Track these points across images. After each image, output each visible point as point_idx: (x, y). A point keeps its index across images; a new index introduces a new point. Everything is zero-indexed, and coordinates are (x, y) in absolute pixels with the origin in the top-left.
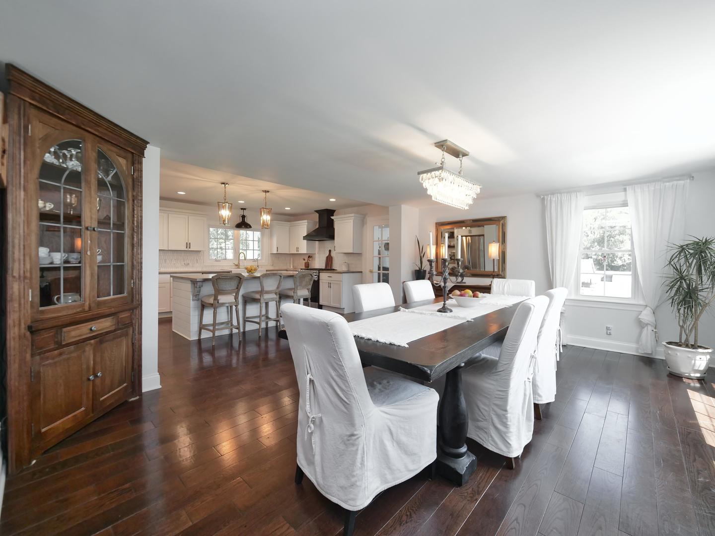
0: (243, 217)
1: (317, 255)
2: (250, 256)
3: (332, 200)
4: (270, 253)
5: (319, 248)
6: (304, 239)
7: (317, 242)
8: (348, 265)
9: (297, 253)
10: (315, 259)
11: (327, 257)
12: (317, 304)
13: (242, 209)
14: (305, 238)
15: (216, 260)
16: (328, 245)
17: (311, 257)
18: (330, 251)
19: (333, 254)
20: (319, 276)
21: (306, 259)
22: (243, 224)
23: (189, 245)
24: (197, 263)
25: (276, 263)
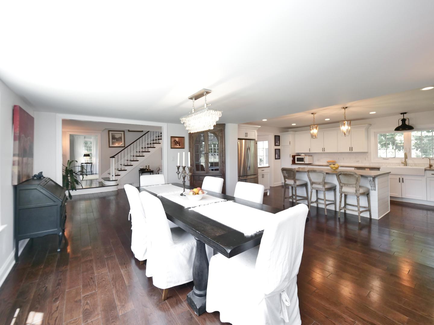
0: (404, 120)
13: (402, 113)
23: (351, 149)
24: (366, 160)
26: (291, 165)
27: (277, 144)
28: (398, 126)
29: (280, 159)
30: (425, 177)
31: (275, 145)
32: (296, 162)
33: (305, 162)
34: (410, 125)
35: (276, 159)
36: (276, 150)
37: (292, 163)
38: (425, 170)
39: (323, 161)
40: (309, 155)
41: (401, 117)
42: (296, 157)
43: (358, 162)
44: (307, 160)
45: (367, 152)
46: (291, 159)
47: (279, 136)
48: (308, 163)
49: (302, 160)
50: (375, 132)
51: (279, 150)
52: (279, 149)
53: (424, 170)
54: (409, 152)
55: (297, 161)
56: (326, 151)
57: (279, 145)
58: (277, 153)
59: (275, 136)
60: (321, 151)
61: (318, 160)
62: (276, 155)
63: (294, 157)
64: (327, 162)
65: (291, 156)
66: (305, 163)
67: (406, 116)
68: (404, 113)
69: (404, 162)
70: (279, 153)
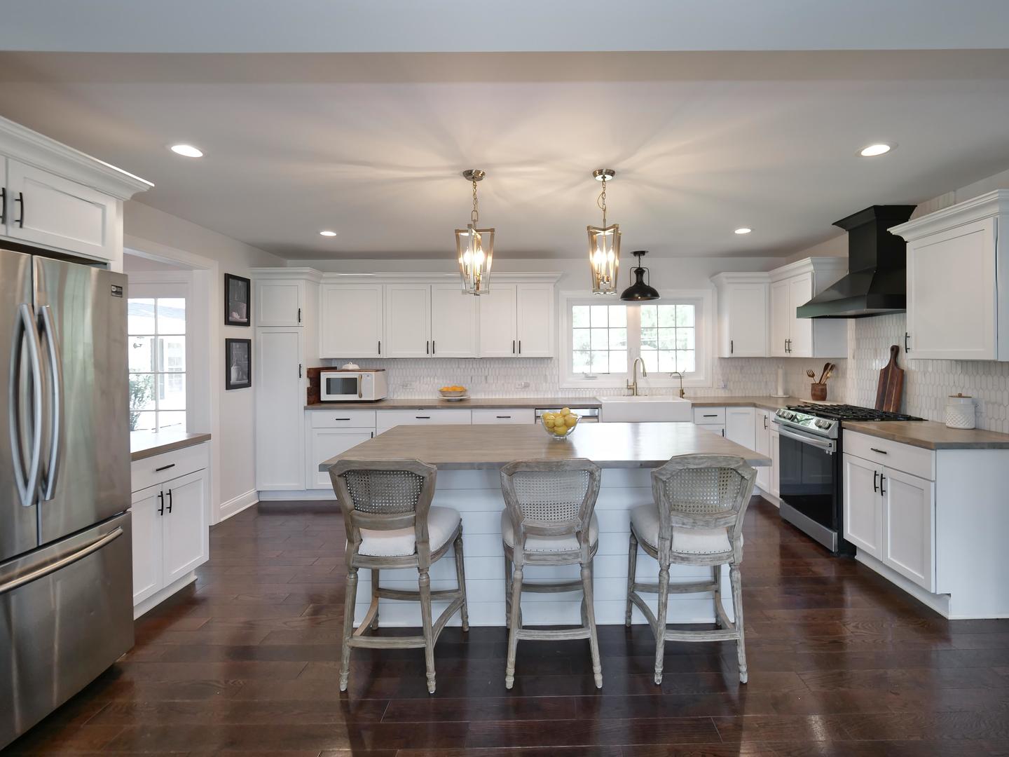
0: (640, 272)
1: (851, 365)
2: (667, 364)
3: (876, 150)
4: (717, 356)
5: (858, 340)
6: (799, 316)
7: (851, 322)
8: (976, 405)
9: (787, 355)
10: (844, 374)
11: (885, 372)
12: (835, 535)
13: (636, 253)
14: (802, 312)
15: (588, 377)
16: (888, 328)
17: (833, 367)
18: (895, 351)
19: (906, 361)
20: (839, 441)
21: (818, 372)
22: (640, 291)
24: (546, 382)
25: (734, 383)
26: (305, 408)
27: (235, 316)
29: (249, 385)
31: (228, 322)
32: (326, 397)
33: (361, 396)
34: (651, 285)
35: (229, 386)
36: (229, 342)
37: (306, 402)
38: (693, 406)
39: (427, 389)
40: (377, 365)
41: (634, 262)
42: (324, 376)
44: (370, 387)
46: (305, 383)
47: (247, 281)
48: (373, 399)
49: (351, 385)
51: (246, 345)
52: (248, 342)
55: (328, 392)
56: (440, 353)
57: (246, 320)
58: (234, 359)
59: (228, 278)
60: (423, 354)
61: (405, 386)
62: (234, 370)
63: (314, 375)
64: (441, 392)
65: (304, 373)
66: (363, 399)
67: (645, 262)
68: (639, 254)
69: (631, 383)
70: (244, 357)
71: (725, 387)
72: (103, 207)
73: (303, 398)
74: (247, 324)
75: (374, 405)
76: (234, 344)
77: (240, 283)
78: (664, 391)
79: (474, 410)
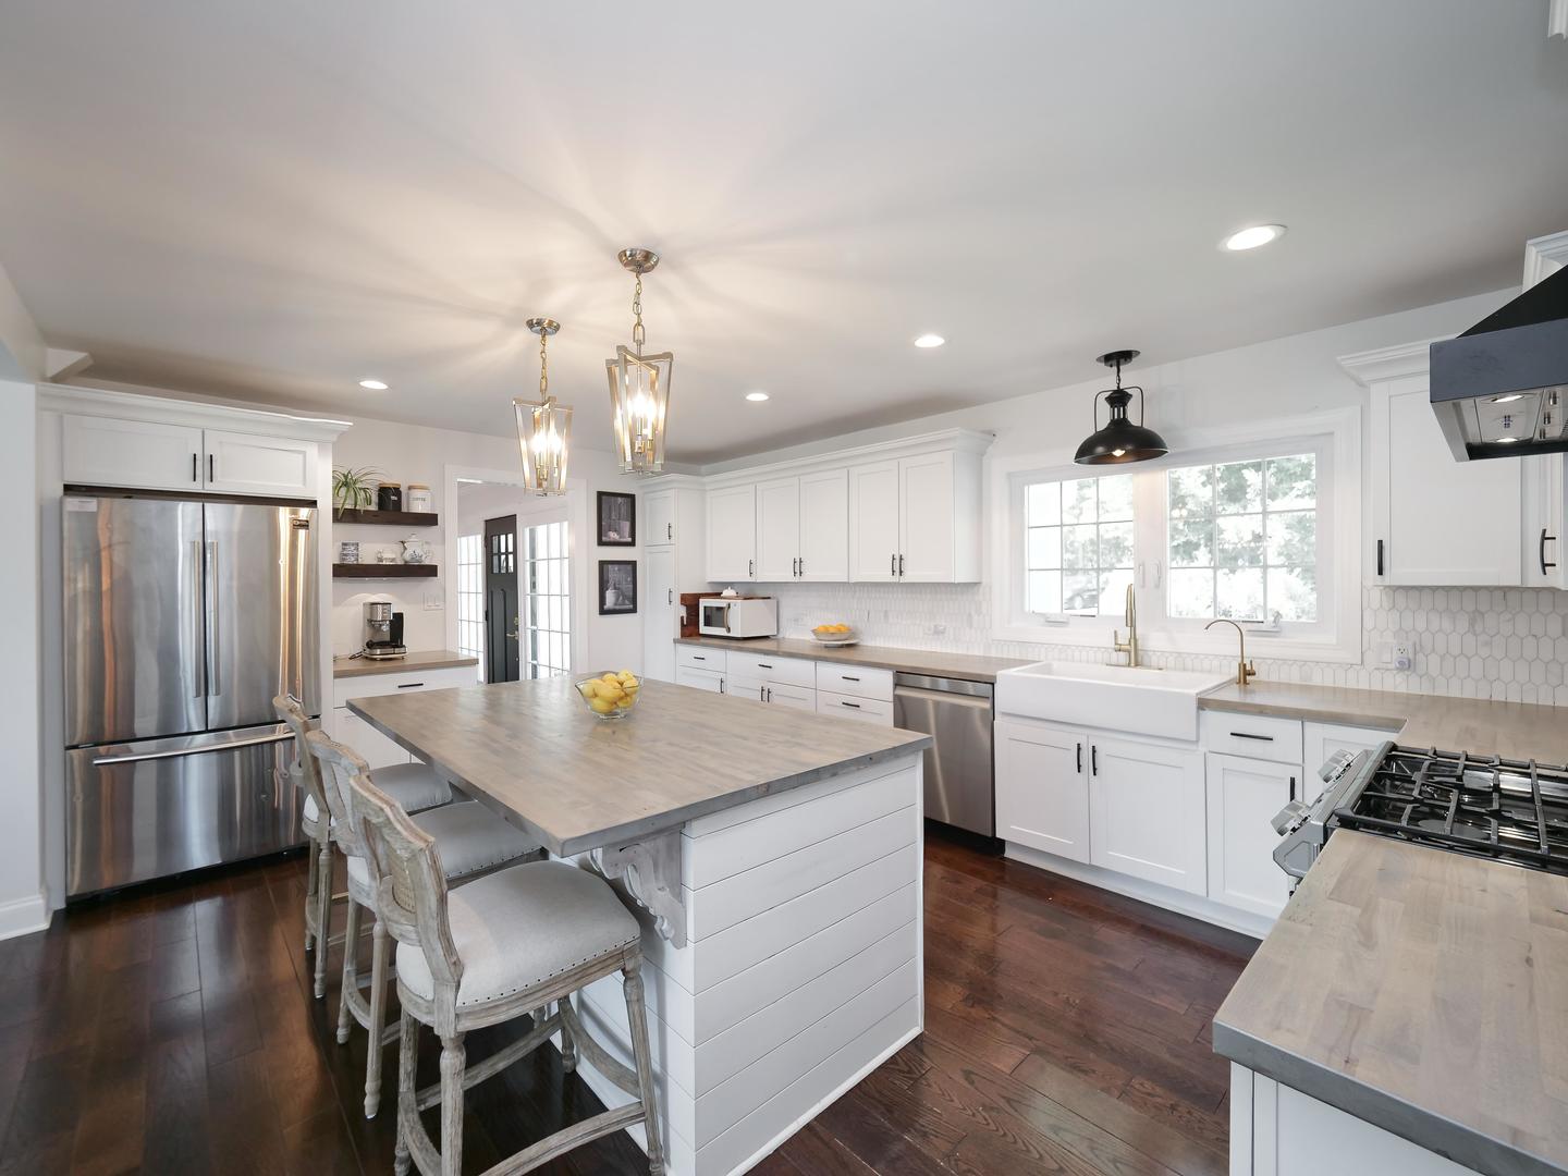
0: (1120, 398)
13: (1112, 358)
22: (1121, 442)
23: (898, 564)
24: (971, 627)
25: (1442, 658)
26: (675, 641)
27: (613, 536)
28: (1091, 433)
29: (634, 610)
30: (1202, 749)
31: (601, 543)
32: (703, 629)
33: (729, 630)
34: (1145, 426)
35: (603, 612)
36: (603, 564)
37: (678, 635)
38: (1203, 704)
40: (749, 592)
41: (1108, 381)
42: (703, 603)
43: (938, 632)
44: (742, 619)
45: (976, 584)
46: (679, 612)
47: (632, 497)
49: (722, 616)
50: (1010, 475)
51: (629, 567)
52: (634, 564)
53: (1194, 705)
54: (1157, 586)
55: (707, 623)
56: (808, 575)
57: (630, 540)
58: (610, 584)
59: (603, 496)
62: (610, 594)
63: (691, 602)
64: (815, 633)
65: (677, 599)
66: (731, 635)
67: (1130, 377)
68: (1119, 358)
69: (1123, 639)
70: (626, 581)
71: (1407, 665)
72: (304, 453)
73: (676, 631)
74: (632, 544)
75: (740, 644)
76: (610, 566)
77: (620, 500)
78: (1216, 663)
79: (819, 664)
